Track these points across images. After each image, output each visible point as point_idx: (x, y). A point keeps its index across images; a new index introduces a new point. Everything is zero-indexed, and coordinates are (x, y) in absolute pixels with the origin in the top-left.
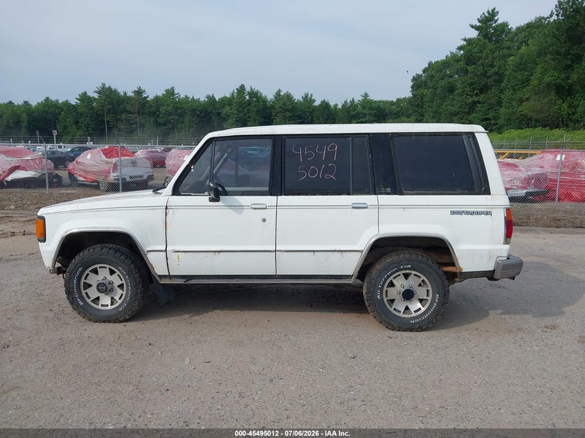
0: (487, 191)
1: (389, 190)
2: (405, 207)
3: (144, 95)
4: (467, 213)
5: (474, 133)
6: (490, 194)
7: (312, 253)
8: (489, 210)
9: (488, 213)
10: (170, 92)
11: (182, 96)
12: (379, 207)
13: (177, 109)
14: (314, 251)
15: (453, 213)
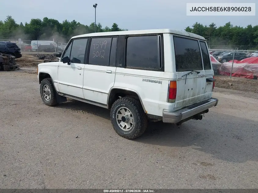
0: (162, 69)
1: (121, 65)
2: (125, 74)
3: (215, 27)
4: (150, 81)
5: (163, 33)
6: (164, 71)
7: (92, 91)
8: (161, 80)
9: (160, 83)
10: (228, 25)
11: (234, 26)
12: (115, 73)
13: (230, 32)
14: (93, 91)
15: (143, 80)
